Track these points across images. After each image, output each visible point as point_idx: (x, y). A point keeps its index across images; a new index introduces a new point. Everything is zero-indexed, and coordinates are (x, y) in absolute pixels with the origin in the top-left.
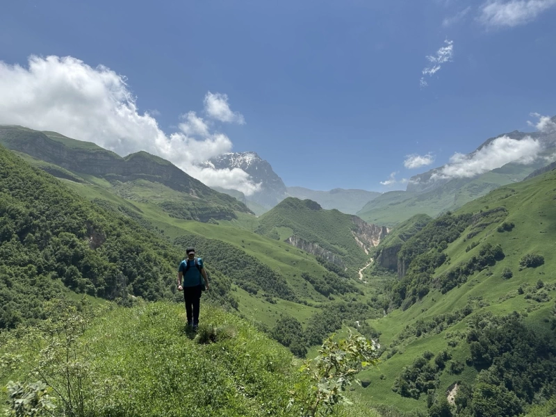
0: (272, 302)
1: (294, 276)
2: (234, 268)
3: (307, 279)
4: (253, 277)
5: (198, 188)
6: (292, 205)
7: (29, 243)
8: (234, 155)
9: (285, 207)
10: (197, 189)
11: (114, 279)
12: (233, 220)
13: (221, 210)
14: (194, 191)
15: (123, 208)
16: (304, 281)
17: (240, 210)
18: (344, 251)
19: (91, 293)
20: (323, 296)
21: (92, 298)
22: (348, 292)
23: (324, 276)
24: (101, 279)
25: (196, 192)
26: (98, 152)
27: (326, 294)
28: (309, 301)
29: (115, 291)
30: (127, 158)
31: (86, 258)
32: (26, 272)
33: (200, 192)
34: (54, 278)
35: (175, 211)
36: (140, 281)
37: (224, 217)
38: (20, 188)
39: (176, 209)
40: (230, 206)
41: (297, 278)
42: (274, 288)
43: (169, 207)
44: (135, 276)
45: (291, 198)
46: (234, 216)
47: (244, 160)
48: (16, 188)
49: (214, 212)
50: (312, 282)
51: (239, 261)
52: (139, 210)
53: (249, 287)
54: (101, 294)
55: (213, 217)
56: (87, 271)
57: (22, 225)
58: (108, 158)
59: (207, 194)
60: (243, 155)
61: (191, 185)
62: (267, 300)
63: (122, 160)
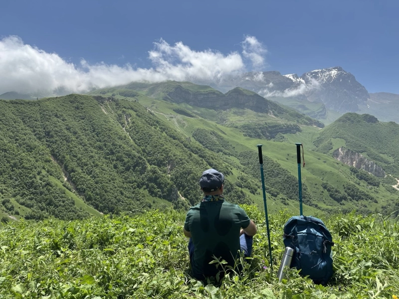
0: (285, 204)
1: (316, 185)
2: (271, 176)
3: (325, 187)
4: (281, 184)
5: (275, 110)
6: (349, 119)
7: (136, 171)
8: (321, 71)
9: (343, 121)
10: (273, 110)
11: (171, 190)
12: (297, 133)
13: (288, 126)
14: (271, 111)
15: (213, 133)
16: (322, 189)
17: (306, 124)
18: (391, 159)
19: (160, 197)
20: (335, 202)
21: (160, 199)
22: (362, 199)
23: (344, 186)
24: (165, 190)
25: (273, 112)
26: (209, 93)
27: (339, 200)
28: (319, 205)
29: (172, 196)
30: (226, 94)
31: (160, 179)
32: (132, 186)
33: (276, 113)
34: (145, 189)
35: (249, 131)
36: (187, 190)
37: (290, 131)
38: (143, 139)
39: (251, 129)
40: (298, 121)
41: (317, 186)
42: (295, 193)
43: (246, 128)
44: (186, 187)
45: (350, 114)
46: (299, 130)
47: (330, 74)
48: (141, 139)
49: (282, 128)
50: (329, 190)
51: (274, 172)
52: (224, 133)
53: (271, 192)
54: (164, 198)
55: (280, 132)
56: (159, 186)
57: (135, 162)
58: (215, 96)
59: (280, 113)
60: (330, 70)
61: (269, 108)
62: (282, 202)
63: (223, 96)
